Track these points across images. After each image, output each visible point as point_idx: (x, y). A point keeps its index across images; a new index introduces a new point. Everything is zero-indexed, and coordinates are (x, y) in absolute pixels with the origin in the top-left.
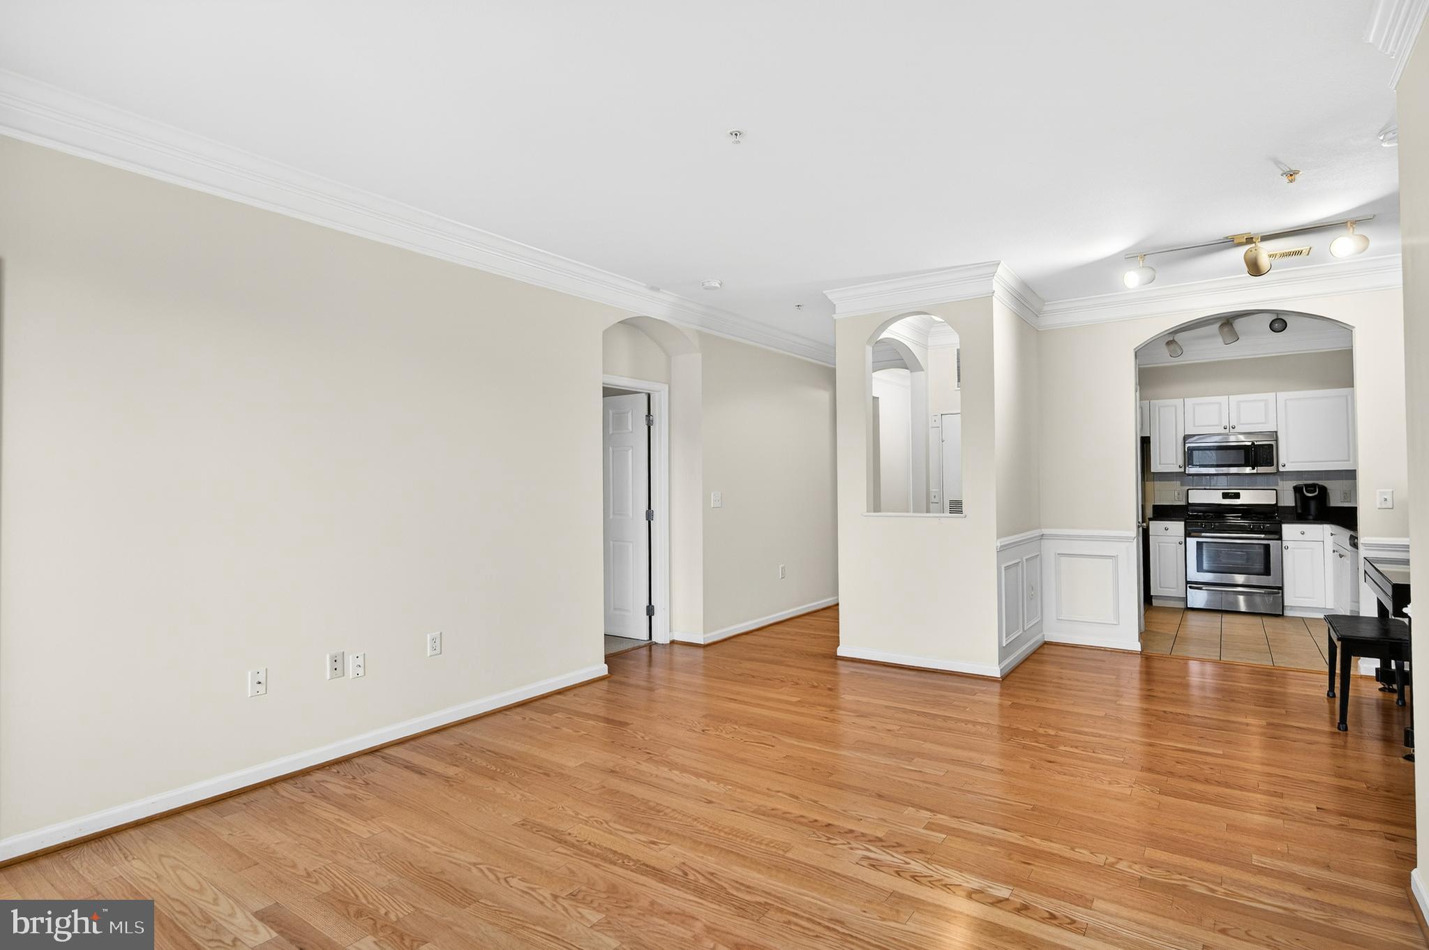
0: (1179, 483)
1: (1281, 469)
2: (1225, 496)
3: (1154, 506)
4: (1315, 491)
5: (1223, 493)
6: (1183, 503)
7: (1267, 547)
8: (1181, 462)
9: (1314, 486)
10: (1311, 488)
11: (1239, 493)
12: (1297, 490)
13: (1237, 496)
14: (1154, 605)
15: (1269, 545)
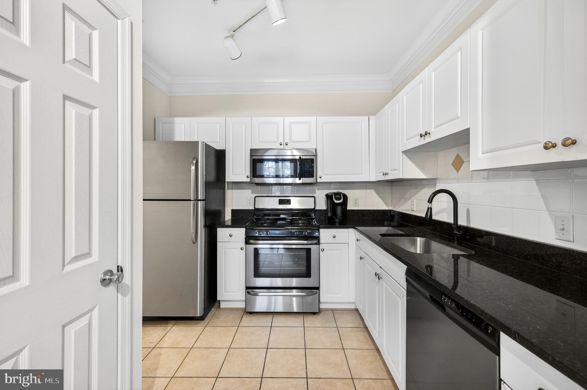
0: (250, 191)
1: (319, 180)
2: (281, 202)
3: (232, 210)
4: (340, 199)
5: (279, 200)
6: (253, 208)
7: (309, 251)
8: (248, 173)
9: (339, 194)
10: (338, 195)
11: (290, 200)
12: (329, 197)
13: (288, 202)
14: (221, 307)
15: (310, 249)
